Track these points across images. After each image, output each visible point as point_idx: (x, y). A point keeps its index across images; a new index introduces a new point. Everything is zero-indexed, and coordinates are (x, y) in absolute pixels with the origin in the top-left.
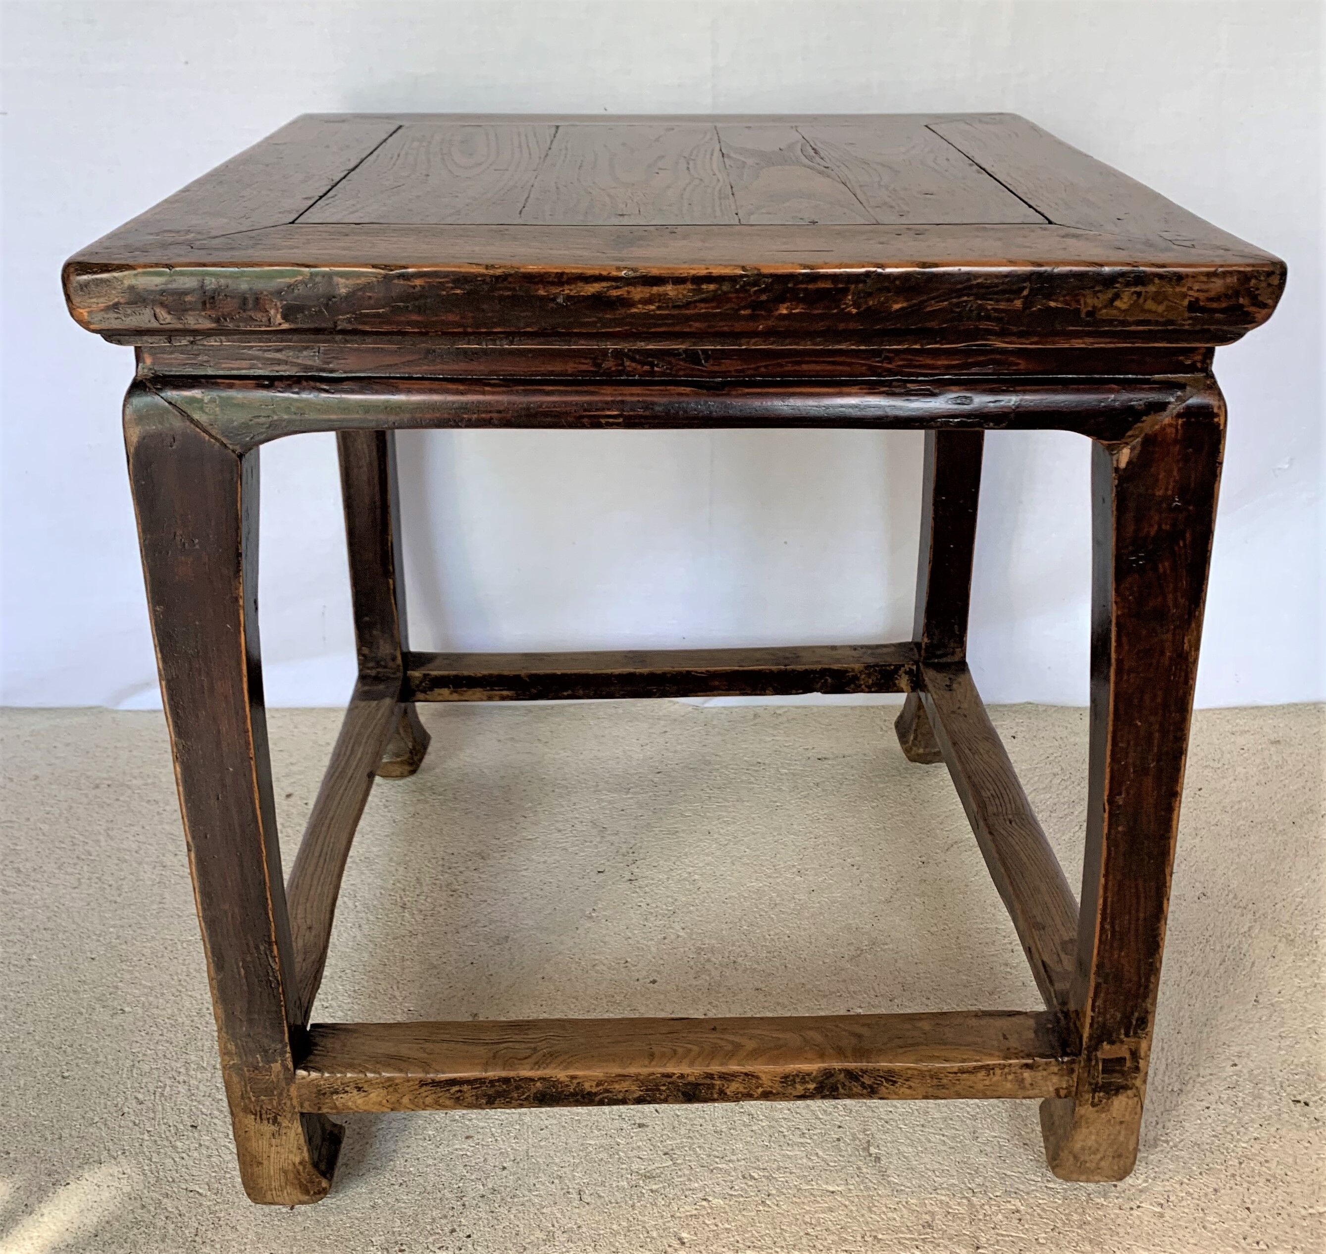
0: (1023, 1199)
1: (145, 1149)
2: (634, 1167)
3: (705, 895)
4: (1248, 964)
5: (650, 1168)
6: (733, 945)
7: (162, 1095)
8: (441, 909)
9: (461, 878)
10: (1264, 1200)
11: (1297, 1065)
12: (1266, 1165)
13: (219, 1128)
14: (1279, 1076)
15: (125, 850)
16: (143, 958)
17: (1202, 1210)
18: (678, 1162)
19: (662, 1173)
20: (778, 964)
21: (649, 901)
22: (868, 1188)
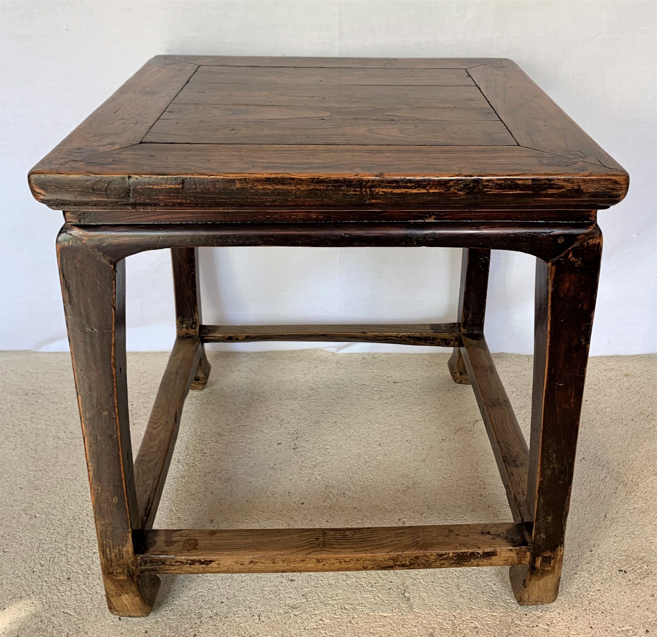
0: (480, 621)
1: (44, 591)
2: (287, 602)
3: (332, 456)
4: (603, 497)
5: (295, 603)
6: (344, 484)
7: (53, 561)
8: (197, 463)
9: (208, 446)
10: (600, 623)
11: (622, 551)
12: (603, 604)
13: (81, 580)
14: (613, 557)
15: (39, 429)
16: (47, 488)
17: (569, 628)
18: (309, 600)
19: (300, 606)
20: (366, 495)
21: (302, 459)
22: (403, 615)
